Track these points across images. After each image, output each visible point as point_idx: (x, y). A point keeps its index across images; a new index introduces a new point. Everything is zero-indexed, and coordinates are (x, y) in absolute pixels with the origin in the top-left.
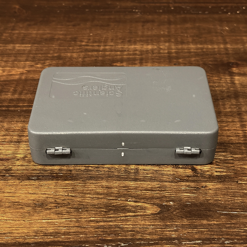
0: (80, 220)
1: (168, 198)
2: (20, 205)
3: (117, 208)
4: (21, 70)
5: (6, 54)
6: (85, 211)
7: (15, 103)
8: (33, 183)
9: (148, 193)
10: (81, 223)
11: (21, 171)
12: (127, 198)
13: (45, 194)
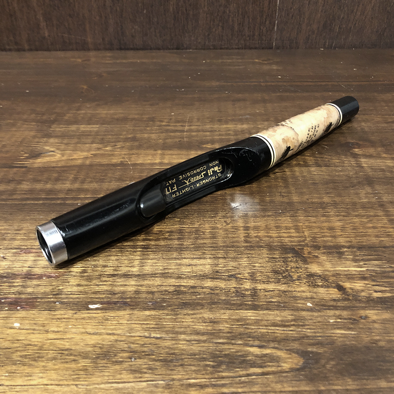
0: (171, 383)
1: (312, 340)
2: (71, 355)
3: (232, 359)
4: (85, 154)
5: (67, 136)
6: (178, 366)
7: (74, 194)
8: (94, 315)
9: (278, 330)
10: (173, 389)
11: (77, 295)
12: (245, 340)
13: (113, 334)
